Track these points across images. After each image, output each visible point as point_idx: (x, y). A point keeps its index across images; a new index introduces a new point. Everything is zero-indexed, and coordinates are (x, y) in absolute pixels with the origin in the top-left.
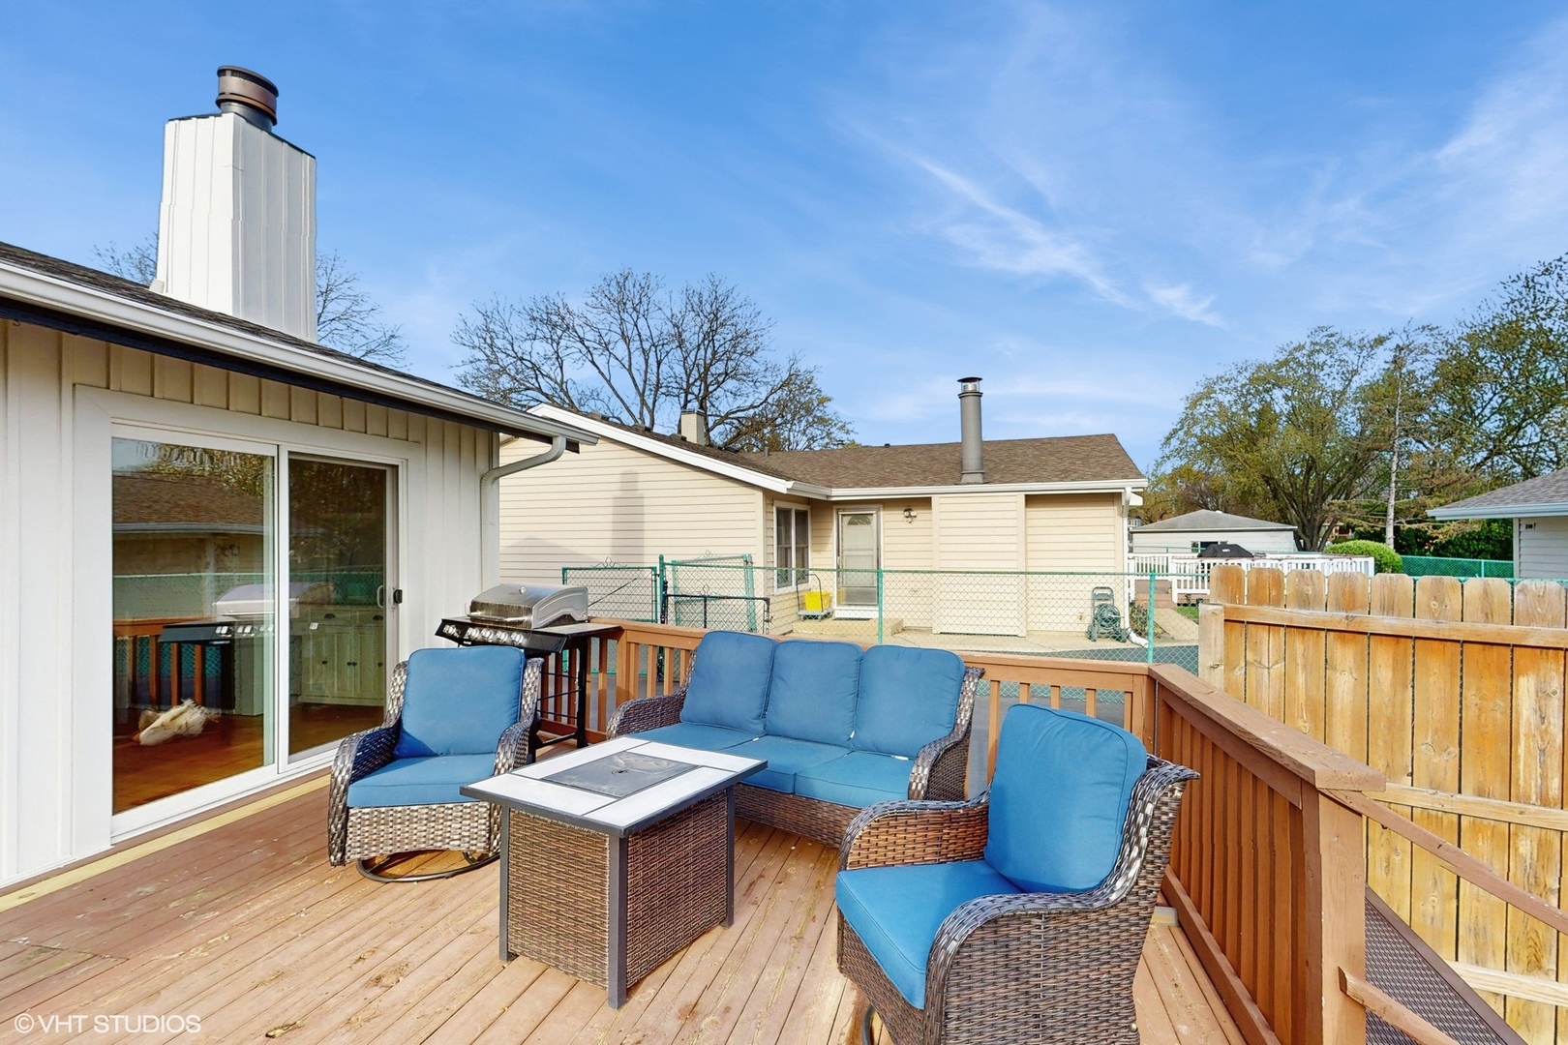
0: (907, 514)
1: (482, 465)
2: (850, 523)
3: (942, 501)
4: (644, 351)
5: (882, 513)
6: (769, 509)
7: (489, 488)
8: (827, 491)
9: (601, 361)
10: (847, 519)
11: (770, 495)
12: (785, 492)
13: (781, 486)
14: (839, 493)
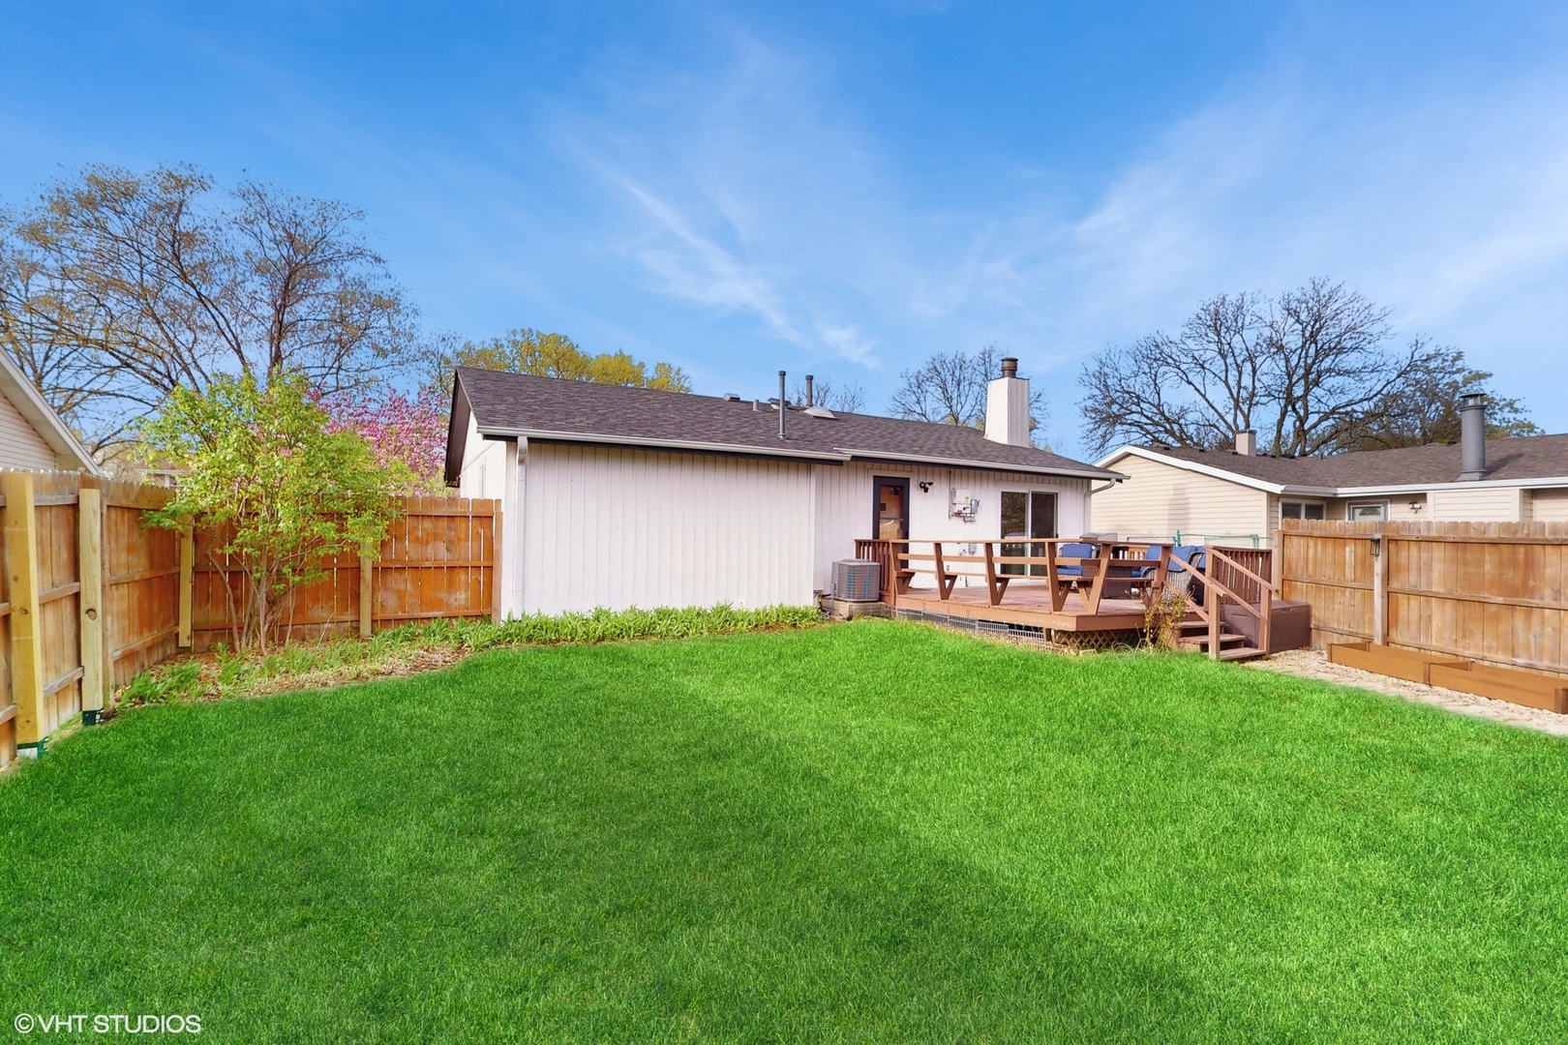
0: (1411, 506)
1: (1085, 490)
2: (1361, 514)
3: (1439, 495)
4: (1238, 365)
5: (1389, 506)
6: (1275, 504)
7: (1088, 499)
8: (1333, 491)
9: (1197, 380)
10: (1358, 511)
11: (1270, 494)
12: (1280, 493)
13: (1277, 489)
14: (1344, 492)
